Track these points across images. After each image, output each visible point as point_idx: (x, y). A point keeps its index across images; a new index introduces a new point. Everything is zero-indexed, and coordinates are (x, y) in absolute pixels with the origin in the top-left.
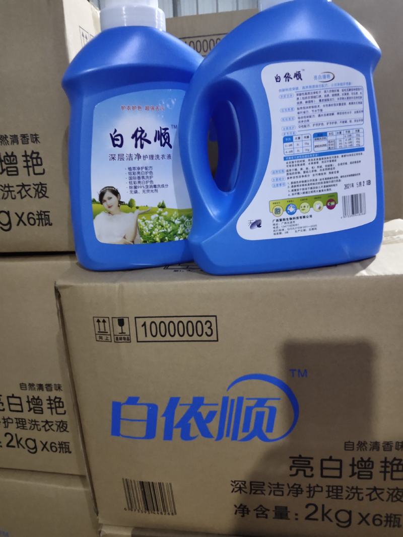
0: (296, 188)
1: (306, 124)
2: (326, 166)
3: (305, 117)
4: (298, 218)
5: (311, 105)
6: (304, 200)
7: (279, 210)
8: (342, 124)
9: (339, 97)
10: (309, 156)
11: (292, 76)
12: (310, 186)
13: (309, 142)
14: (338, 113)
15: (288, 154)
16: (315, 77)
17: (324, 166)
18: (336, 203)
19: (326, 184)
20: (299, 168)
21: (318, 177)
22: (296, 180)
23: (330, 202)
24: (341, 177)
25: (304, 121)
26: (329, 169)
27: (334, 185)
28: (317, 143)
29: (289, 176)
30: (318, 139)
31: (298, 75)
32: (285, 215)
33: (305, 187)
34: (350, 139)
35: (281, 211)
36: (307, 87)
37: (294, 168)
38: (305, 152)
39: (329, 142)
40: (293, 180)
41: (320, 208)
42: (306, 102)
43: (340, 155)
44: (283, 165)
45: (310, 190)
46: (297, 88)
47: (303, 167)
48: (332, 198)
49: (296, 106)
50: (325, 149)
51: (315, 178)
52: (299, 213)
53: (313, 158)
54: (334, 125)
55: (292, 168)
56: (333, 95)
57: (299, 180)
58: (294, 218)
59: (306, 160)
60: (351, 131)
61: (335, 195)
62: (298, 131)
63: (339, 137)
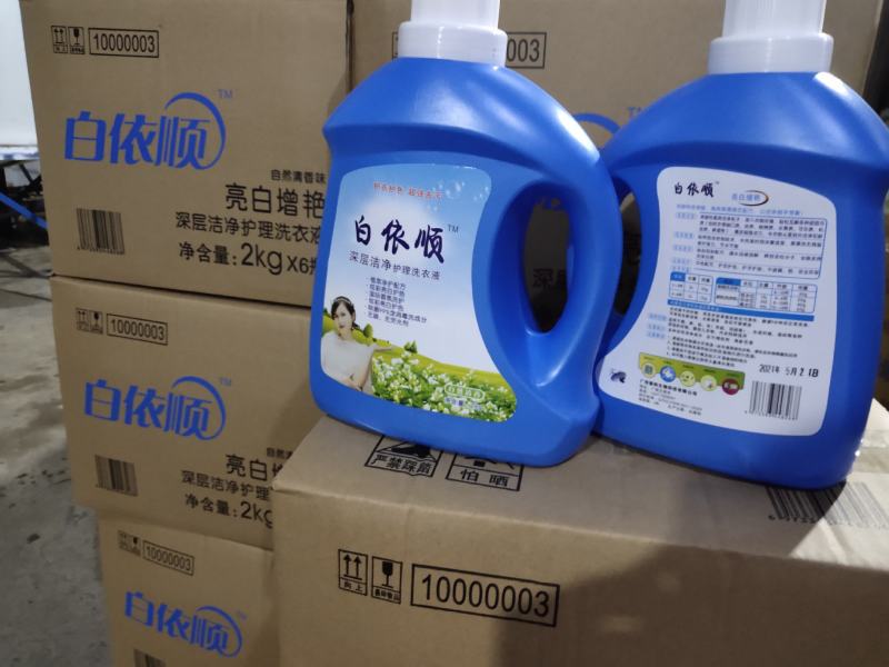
0: (680, 347)
1: (709, 261)
2: (731, 329)
3: (708, 251)
4: (675, 389)
5: (720, 235)
6: (688, 367)
7: (651, 368)
8: (771, 273)
9: (772, 231)
10: (705, 307)
11: (699, 188)
12: (701, 351)
13: (709, 288)
14: (766, 256)
15: (675, 297)
16: (734, 196)
17: (727, 328)
18: (740, 387)
19: (726, 356)
20: (687, 321)
21: (716, 342)
22: (680, 335)
23: (731, 383)
24: (757, 351)
25: (706, 257)
26: (735, 335)
27: (741, 361)
28: (721, 292)
29: (672, 327)
30: (724, 287)
31: (708, 189)
32: (657, 379)
33: (692, 350)
34: (785, 298)
35: (654, 371)
36: (718, 208)
37: (681, 318)
38: (700, 301)
39: (743, 295)
40: (675, 334)
41: (710, 386)
42: (714, 230)
43: (760, 319)
44: (666, 310)
45: (700, 357)
46: (703, 208)
47: (693, 320)
48: (734, 378)
49: (697, 233)
50: (733, 304)
51: (710, 341)
52: (676, 383)
53: (711, 313)
54: (756, 272)
55: (677, 317)
56: (761, 227)
57: (685, 337)
58: (670, 388)
59: (701, 312)
60: (789, 287)
61: (742, 375)
62: (693, 269)
63: (763, 291)
